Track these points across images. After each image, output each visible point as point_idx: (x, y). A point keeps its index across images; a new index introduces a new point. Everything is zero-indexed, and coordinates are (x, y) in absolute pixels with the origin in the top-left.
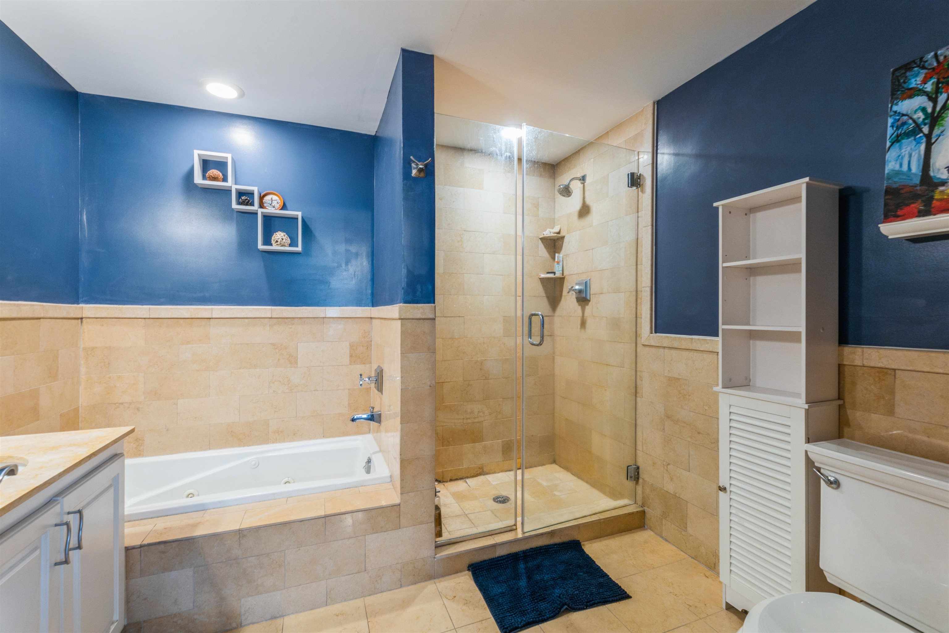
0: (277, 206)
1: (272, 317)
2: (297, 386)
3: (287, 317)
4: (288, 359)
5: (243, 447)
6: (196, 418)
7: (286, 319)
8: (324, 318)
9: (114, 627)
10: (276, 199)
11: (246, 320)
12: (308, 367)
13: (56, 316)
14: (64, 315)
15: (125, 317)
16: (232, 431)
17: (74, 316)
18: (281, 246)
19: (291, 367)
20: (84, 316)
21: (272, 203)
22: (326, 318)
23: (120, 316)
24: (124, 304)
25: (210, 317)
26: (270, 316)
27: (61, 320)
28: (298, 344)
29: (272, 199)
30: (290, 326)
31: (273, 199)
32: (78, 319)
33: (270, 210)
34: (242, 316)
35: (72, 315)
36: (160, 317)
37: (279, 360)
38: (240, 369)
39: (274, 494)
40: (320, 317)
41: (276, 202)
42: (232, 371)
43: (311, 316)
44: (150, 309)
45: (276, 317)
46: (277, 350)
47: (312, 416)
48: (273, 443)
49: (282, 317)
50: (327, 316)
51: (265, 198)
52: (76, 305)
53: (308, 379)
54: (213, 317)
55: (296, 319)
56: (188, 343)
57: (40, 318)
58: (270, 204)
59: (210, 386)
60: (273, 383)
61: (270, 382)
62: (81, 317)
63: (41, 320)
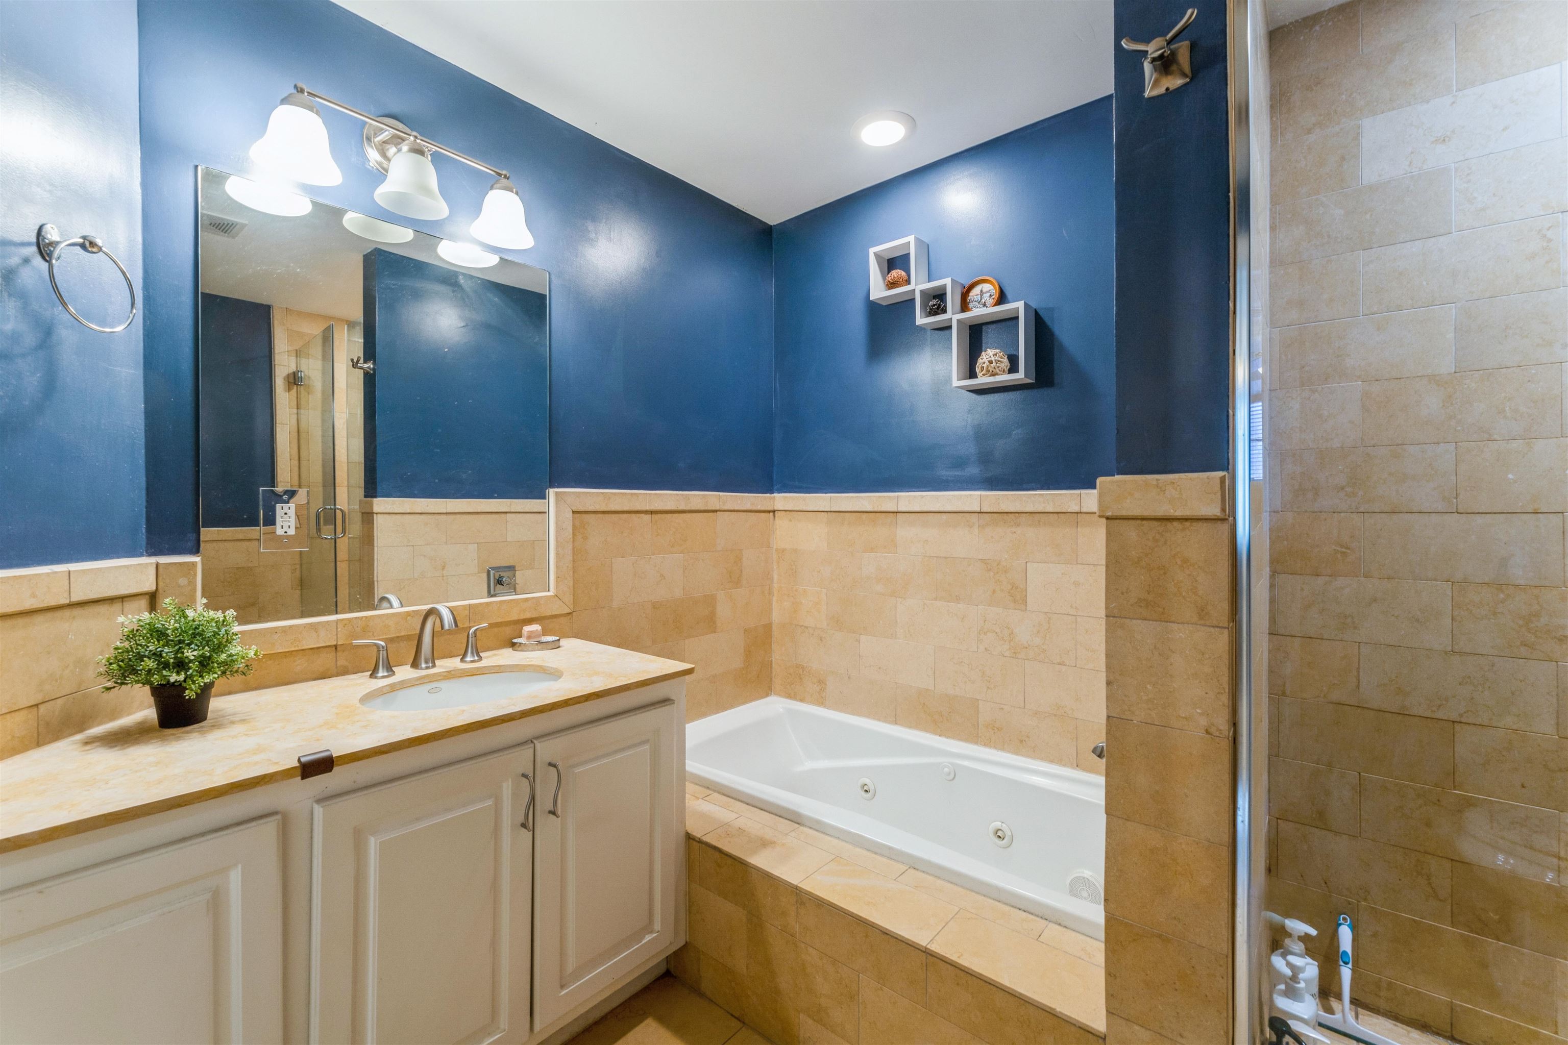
0: (990, 301)
1: (982, 511)
2: (1027, 648)
3: (1007, 510)
4: (1009, 593)
5: (940, 736)
6: (880, 668)
7: (1005, 514)
8: (1077, 513)
9: (650, 938)
10: (988, 289)
11: (944, 516)
12: (1046, 613)
13: (737, 508)
14: (748, 506)
15: (809, 509)
16: (924, 704)
17: (763, 508)
18: (990, 376)
19: (1015, 609)
20: (775, 509)
21: (981, 299)
22: (1081, 513)
23: (805, 508)
24: (809, 493)
25: (896, 510)
26: (978, 510)
27: (744, 514)
28: (1028, 565)
29: (981, 291)
30: (1014, 529)
31: (984, 290)
32: (769, 512)
33: (977, 312)
34: (937, 510)
35: (759, 507)
36: (841, 510)
37: (994, 592)
38: (935, 599)
39: (890, 848)
40: (1069, 510)
41: (988, 294)
42: (926, 601)
43: (1051, 510)
44: (831, 497)
45: (989, 510)
46: (992, 574)
47: (1055, 715)
48: (985, 745)
49: (998, 511)
50: (1084, 510)
51: (971, 294)
52: (768, 495)
53: (1047, 638)
54: (900, 509)
55: (1022, 515)
56: (872, 550)
57: (716, 511)
58: (979, 303)
59: (896, 622)
60: (985, 634)
61: (980, 630)
62: (772, 509)
63: (718, 513)
